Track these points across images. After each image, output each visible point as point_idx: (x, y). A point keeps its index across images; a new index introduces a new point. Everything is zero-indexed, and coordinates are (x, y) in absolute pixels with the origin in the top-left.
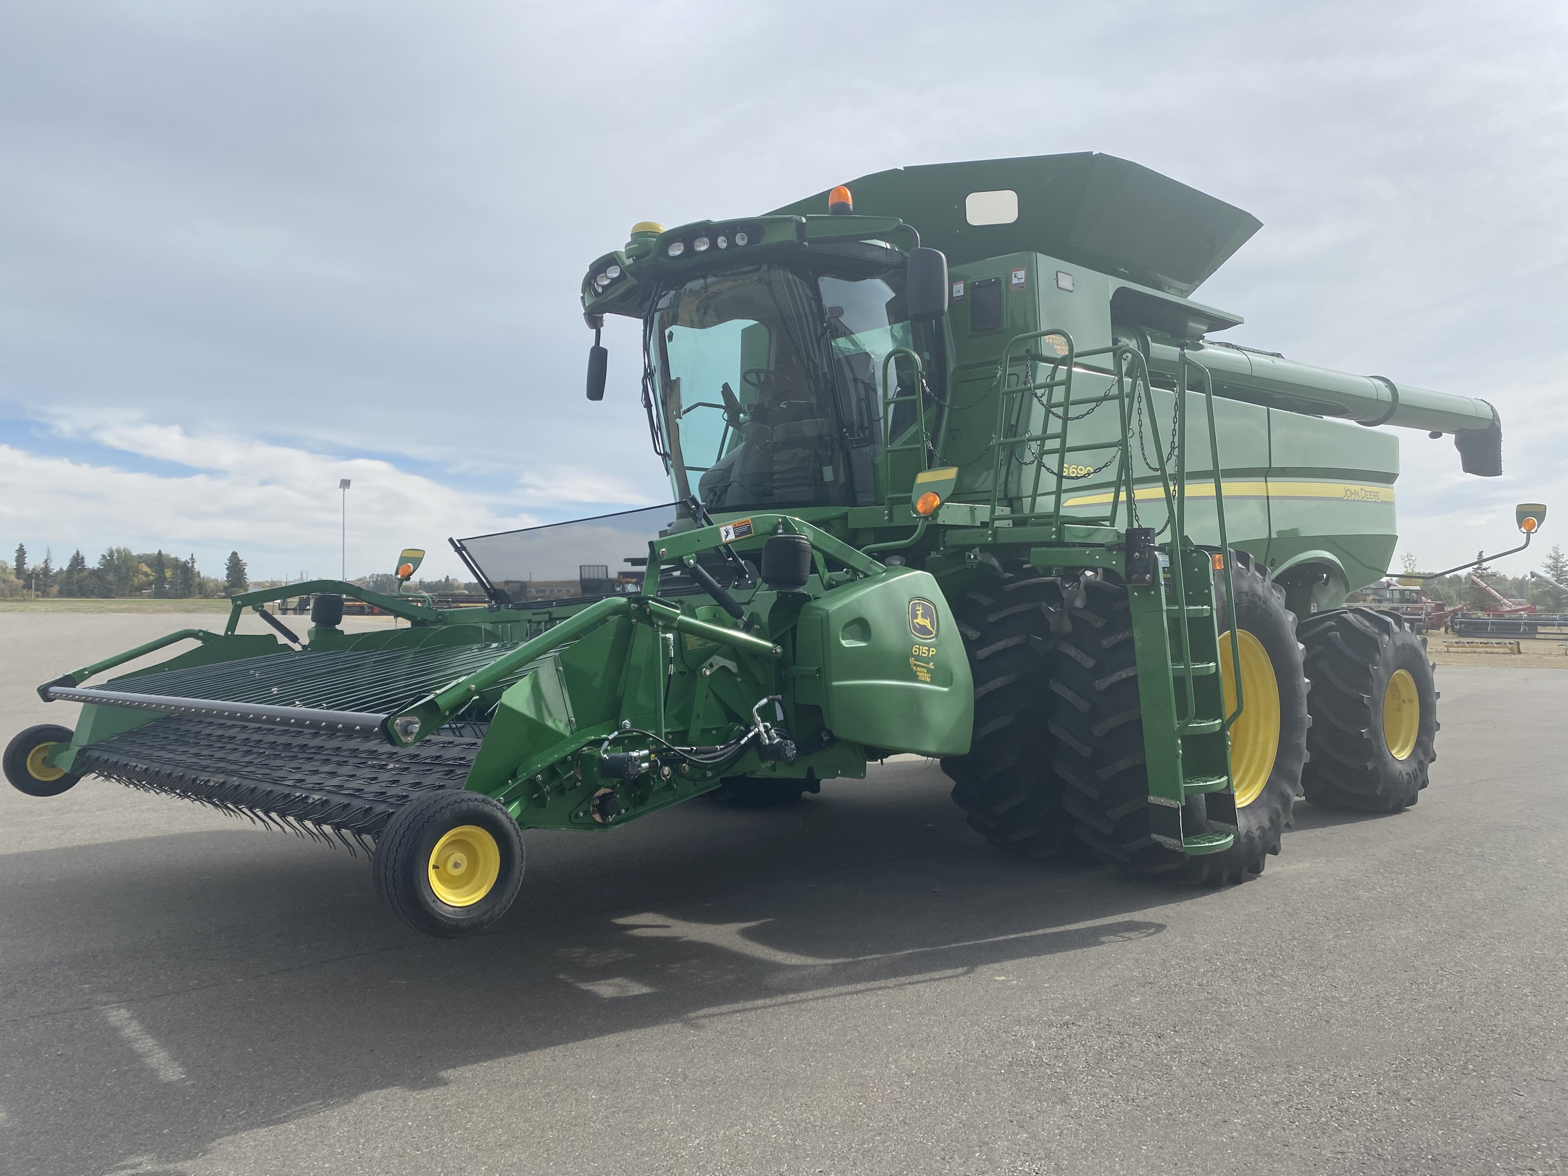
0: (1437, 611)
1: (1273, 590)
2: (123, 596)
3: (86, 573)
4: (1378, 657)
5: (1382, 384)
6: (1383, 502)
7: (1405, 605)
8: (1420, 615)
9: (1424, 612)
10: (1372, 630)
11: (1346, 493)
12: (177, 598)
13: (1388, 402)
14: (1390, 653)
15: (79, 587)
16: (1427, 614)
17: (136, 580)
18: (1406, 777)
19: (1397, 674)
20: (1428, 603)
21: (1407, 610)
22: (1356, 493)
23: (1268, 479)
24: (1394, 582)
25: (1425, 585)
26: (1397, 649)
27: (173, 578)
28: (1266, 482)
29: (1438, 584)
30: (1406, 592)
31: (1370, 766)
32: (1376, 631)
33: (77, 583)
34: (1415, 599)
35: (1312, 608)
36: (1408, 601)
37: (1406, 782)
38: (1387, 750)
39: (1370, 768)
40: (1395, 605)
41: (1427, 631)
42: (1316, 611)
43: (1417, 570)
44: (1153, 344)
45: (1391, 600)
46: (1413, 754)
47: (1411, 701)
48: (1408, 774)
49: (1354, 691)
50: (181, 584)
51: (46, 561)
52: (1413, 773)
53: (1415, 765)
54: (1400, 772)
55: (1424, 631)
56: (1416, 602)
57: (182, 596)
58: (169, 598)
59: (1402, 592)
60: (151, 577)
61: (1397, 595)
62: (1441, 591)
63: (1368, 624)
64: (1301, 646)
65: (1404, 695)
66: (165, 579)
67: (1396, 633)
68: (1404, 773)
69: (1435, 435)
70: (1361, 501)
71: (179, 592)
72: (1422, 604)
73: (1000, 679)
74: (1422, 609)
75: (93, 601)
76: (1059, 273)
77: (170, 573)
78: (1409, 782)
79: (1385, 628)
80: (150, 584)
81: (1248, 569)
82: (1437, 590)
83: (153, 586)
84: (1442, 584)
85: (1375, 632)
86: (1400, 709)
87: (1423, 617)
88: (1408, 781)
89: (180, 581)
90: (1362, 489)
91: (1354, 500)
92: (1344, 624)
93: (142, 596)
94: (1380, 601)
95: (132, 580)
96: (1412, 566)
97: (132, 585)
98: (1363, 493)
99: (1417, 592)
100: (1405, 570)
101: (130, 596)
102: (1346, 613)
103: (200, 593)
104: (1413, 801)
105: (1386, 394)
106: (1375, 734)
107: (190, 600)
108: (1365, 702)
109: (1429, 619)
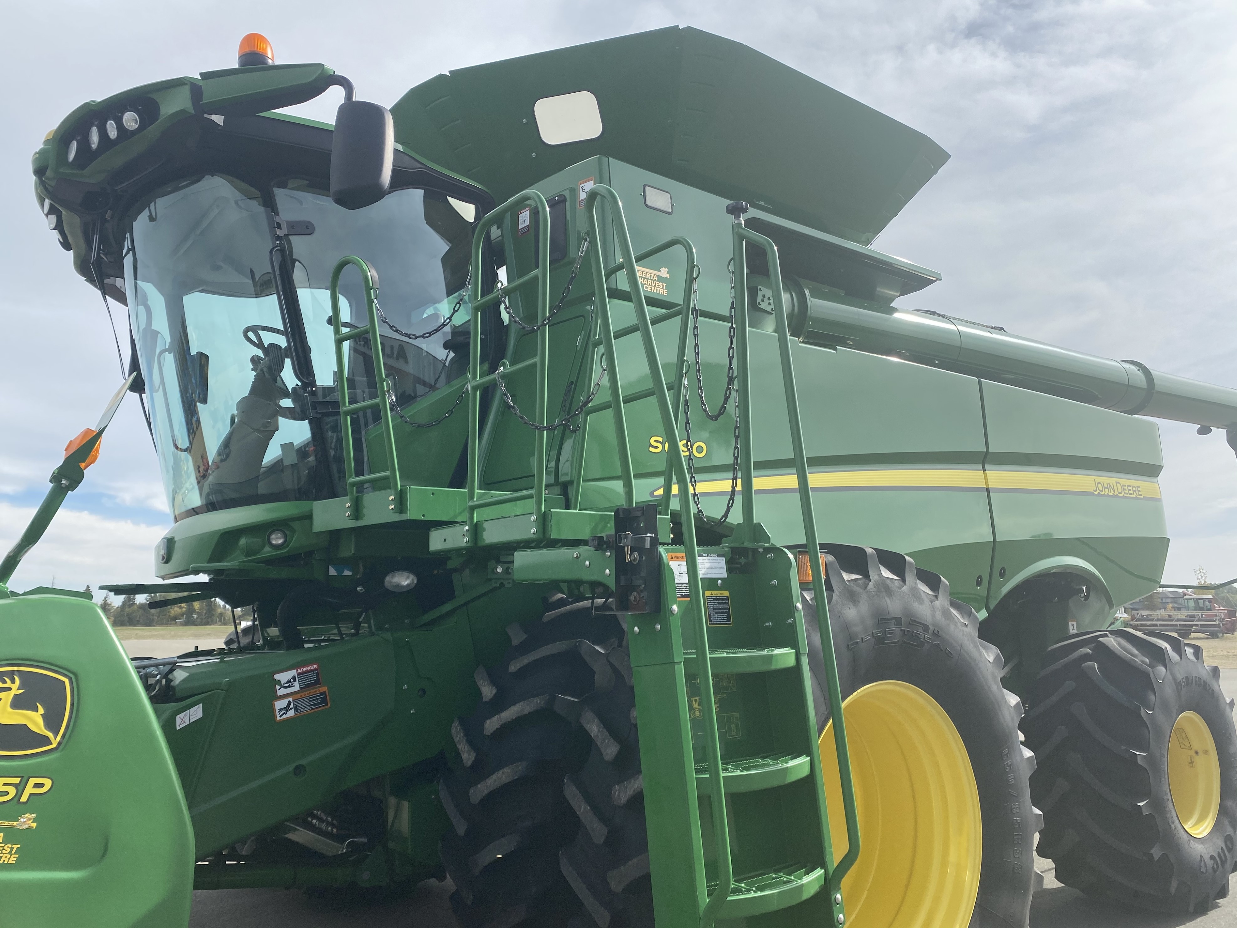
0: (1230, 617)
1: (954, 612)
2: (161, 624)
3: (135, 607)
4: (1152, 697)
5: (1133, 367)
6: (1146, 498)
7: (1200, 612)
8: (1215, 621)
9: (1218, 618)
10: (1140, 659)
11: (1097, 487)
12: (202, 625)
13: (1142, 389)
14: (1169, 691)
15: (129, 618)
16: (1221, 620)
17: (172, 612)
18: (1210, 863)
19: (1181, 718)
20: (1222, 610)
21: (1202, 617)
22: (1109, 487)
23: (987, 467)
24: (1189, 593)
25: (1217, 594)
26: (1178, 684)
27: (200, 610)
28: (984, 470)
29: (1228, 592)
30: (1199, 601)
31: (1156, 852)
32: (1147, 660)
33: (127, 616)
34: (1209, 607)
35: (1071, 627)
36: (1202, 609)
37: (1210, 871)
38: (1179, 826)
39: (1156, 858)
40: (1191, 612)
41: (1223, 636)
42: (1075, 632)
43: (1208, 582)
44: (812, 299)
45: (1188, 608)
46: (1217, 826)
47: (1206, 752)
48: (1212, 857)
49: (1123, 747)
50: (206, 614)
51: (105, 598)
52: (1219, 854)
53: (1220, 843)
54: (1201, 856)
55: (1220, 635)
56: (1210, 610)
57: (207, 623)
58: (196, 625)
59: (1197, 601)
60: (184, 609)
61: (1192, 604)
62: (1231, 599)
63: (1136, 652)
64: (1013, 699)
65: (1196, 746)
66: (194, 610)
67: (1176, 664)
68: (1206, 857)
69: (1204, 431)
70: (1117, 496)
71: (204, 621)
72: (1216, 611)
73: (505, 770)
74: (1216, 615)
75: (140, 629)
76: (647, 188)
77: (198, 606)
78: (1215, 870)
79: (1159, 656)
80: (182, 615)
81: (903, 580)
82: (1228, 599)
83: (185, 616)
84: (1232, 593)
85: (1146, 664)
86: (1192, 763)
87: (1217, 622)
88: (1213, 868)
89: (205, 612)
90: (1117, 483)
91: (1108, 495)
92: (1102, 650)
93: (176, 624)
94: (1179, 609)
95: (169, 612)
96: (1204, 578)
97: (169, 615)
98: (1119, 487)
99: (1209, 600)
100: (1198, 581)
101: (167, 624)
102: (1106, 636)
103: (220, 621)
104: (1223, 892)
105: (1140, 378)
106: (1159, 806)
107: (212, 627)
108: (1139, 761)
109: (1223, 624)
